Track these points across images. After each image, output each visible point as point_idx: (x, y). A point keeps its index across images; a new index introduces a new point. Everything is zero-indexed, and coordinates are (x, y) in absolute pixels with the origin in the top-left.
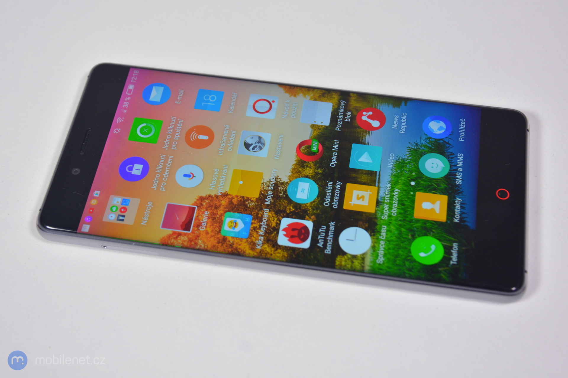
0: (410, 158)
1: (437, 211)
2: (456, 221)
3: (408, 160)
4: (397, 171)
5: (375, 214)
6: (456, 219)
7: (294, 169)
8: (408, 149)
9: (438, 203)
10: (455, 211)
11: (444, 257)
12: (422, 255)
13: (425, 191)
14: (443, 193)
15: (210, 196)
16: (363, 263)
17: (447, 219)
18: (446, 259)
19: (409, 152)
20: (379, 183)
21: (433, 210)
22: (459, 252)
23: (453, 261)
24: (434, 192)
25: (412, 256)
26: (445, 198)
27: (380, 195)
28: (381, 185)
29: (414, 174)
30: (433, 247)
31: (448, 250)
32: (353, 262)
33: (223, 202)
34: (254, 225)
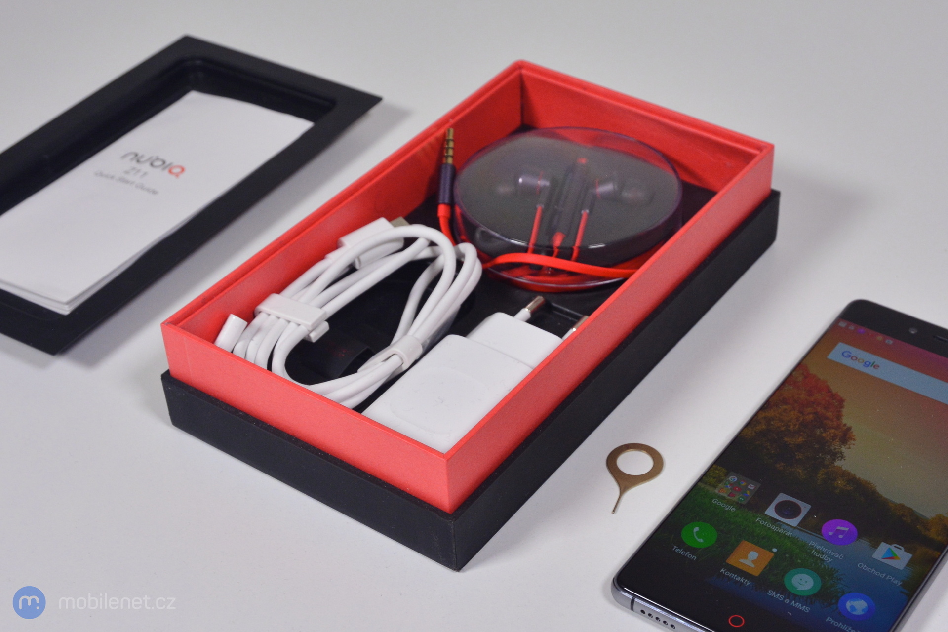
0: (822, 566)
1: (742, 561)
2: (722, 570)
3: (820, 564)
4: (809, 549)
5: (763, 513)
6: (725, 572)
7: (849, 473)
8: (835, 569)
9: (753, 566)
10: (735, 574)
11: (684, 544)
12: (696, 529)
13: (772, 560)
14: (763, 574)
15: (842, 407)
16: (710, 485)
17: (728, 565)
18: (682, 544)
19: (832, 569)
20: (800, 530)
21: (746, 558)
22: (684, 557)
23: (676, 548)
24: (768, 568)
25: (699, 521)
26: (756, 573)
27: (785, 525)
28: (797, 530)
29: (799, 561)
30: (701, 541)
31: (693, 550)
32: (714, 478)
33: (829, 414)
34: (792, 427)
